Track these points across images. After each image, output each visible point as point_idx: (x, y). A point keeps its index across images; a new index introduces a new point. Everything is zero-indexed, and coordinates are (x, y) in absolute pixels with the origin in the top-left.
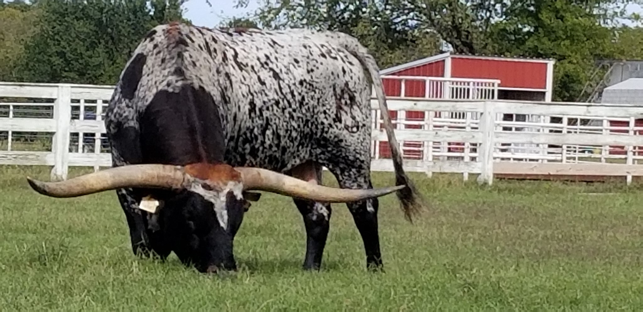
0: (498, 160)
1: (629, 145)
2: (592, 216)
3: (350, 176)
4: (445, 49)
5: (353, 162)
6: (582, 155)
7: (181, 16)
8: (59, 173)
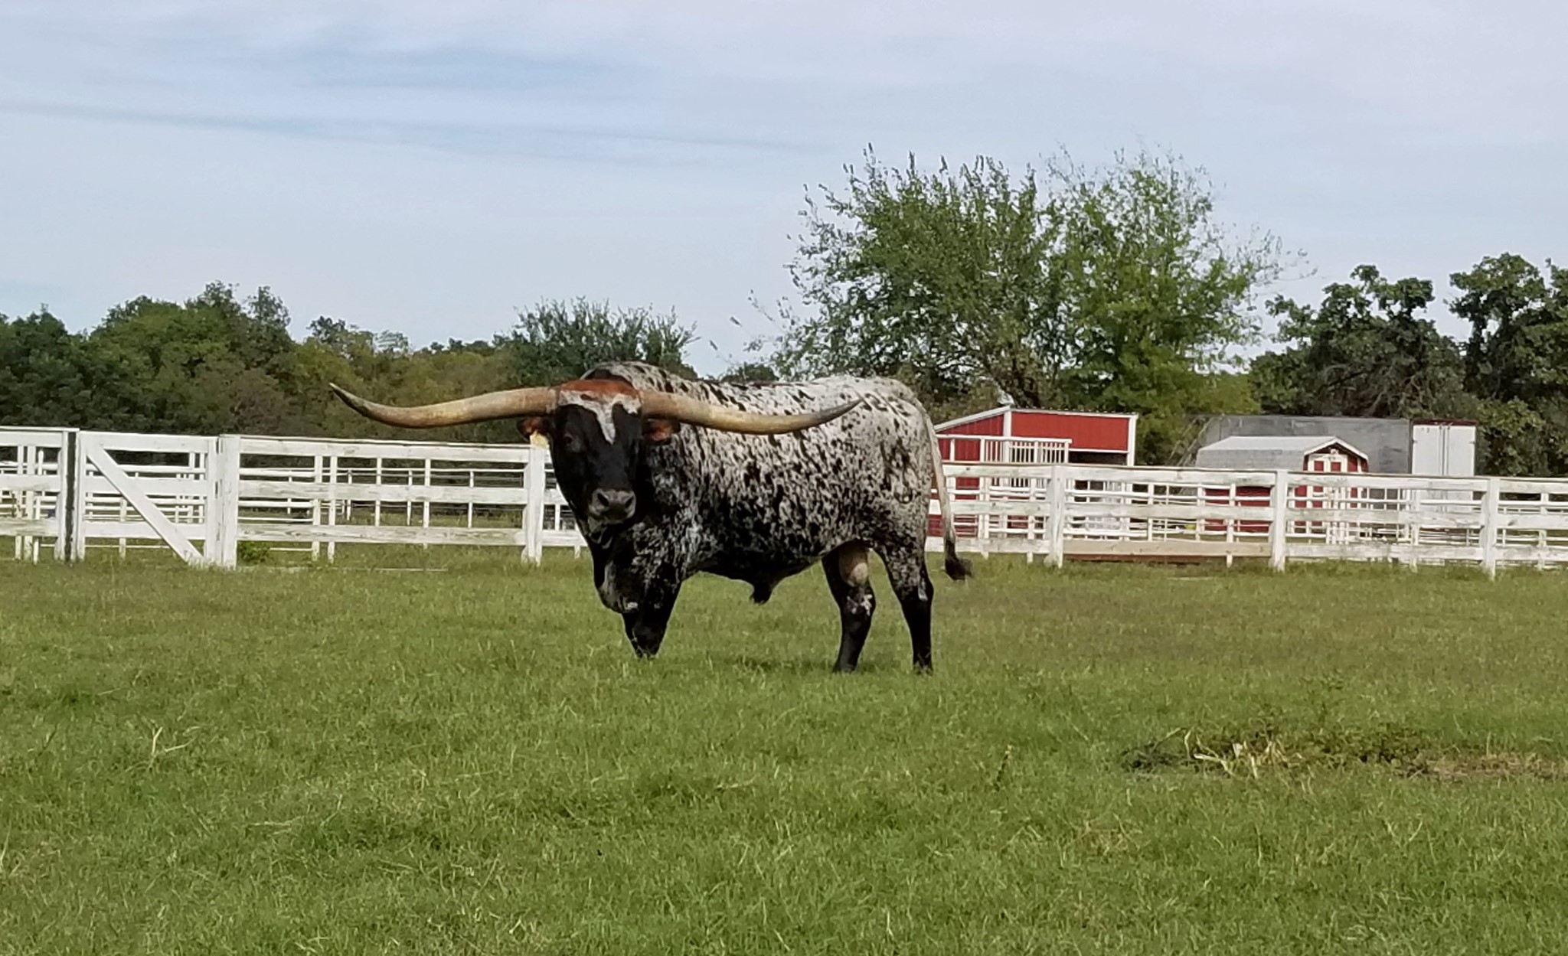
0: (1069, 538)
1: (1229, 518)
2: (1184, 605)
3: (898, 556)
4: (1003, 401)
5: (903, 539)
6: (1173, 531)
7: (679, 362)
8: (531, 555)
